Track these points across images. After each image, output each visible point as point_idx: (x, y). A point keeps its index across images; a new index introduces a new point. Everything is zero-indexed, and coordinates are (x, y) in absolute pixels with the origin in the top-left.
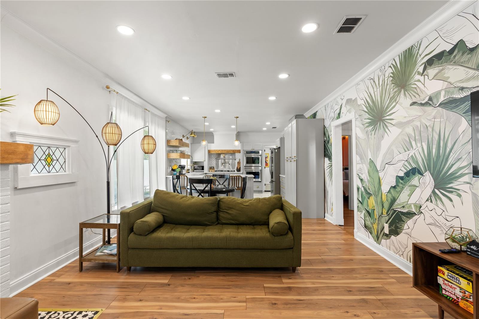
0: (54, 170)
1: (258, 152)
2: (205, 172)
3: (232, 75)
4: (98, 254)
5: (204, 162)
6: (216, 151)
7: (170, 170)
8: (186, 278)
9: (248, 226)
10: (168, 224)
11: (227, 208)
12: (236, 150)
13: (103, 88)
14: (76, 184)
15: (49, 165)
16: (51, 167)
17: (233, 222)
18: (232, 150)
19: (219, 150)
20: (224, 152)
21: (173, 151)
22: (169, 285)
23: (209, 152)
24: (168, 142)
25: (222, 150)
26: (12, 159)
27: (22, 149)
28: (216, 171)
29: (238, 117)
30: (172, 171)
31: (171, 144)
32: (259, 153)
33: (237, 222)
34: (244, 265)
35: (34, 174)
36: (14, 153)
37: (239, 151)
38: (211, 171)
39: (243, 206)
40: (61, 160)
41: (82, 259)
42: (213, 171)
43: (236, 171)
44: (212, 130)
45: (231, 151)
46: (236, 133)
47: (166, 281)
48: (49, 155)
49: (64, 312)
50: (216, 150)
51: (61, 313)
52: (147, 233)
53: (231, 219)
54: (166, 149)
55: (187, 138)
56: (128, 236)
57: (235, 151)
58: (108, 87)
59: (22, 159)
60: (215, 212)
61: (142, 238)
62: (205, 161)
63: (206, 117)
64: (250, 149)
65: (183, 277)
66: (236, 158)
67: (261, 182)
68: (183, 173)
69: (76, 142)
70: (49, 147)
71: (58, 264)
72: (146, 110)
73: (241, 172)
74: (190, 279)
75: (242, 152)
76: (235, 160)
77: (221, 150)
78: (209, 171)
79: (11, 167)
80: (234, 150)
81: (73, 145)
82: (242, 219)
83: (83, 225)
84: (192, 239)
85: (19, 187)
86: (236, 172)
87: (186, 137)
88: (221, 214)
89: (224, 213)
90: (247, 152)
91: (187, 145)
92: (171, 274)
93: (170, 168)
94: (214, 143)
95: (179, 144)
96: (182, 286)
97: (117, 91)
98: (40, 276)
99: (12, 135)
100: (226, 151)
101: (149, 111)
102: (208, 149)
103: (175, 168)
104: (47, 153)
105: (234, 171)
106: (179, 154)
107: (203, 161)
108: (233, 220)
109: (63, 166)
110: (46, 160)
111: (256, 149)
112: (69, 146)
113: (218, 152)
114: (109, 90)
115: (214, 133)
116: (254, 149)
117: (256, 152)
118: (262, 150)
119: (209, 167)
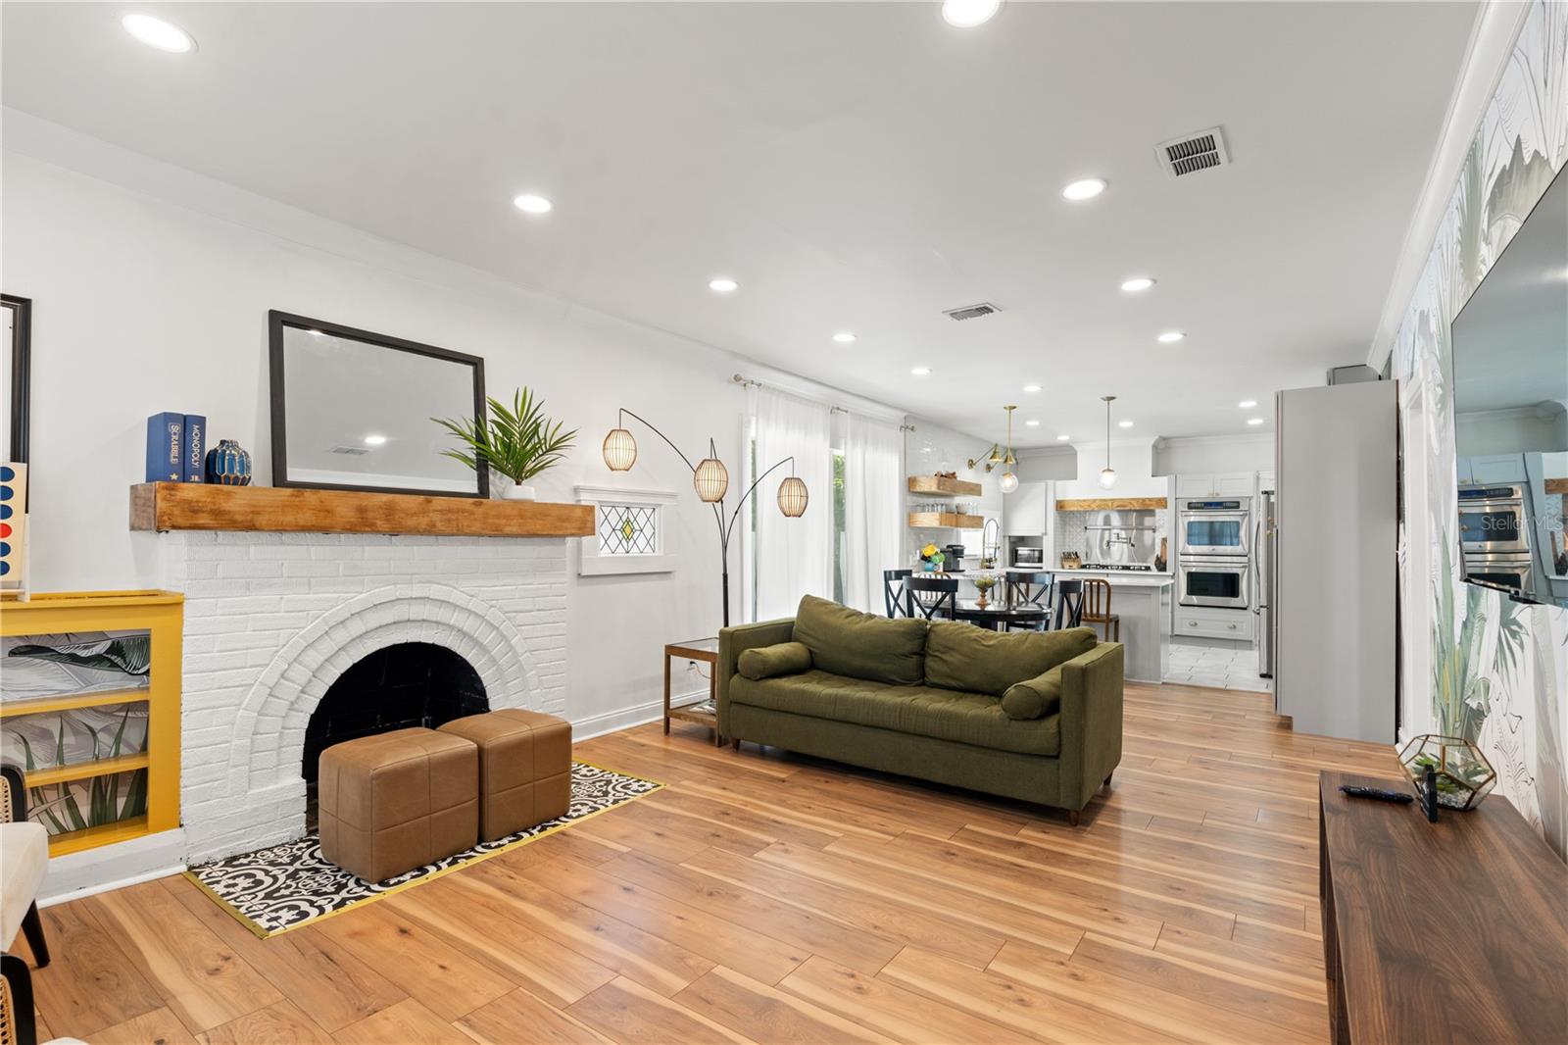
0: (635, 548)
1: (1235, 504)
2: (1045, 569)
3: (985, 310)
4: (695, 709)
5: (1044, 537)
7: (918, 558)
8: (823, 779)
9: (986, 697)
10: (819, 672)
11: (941, 649)
12: (1150, 500)
13: (729, 382)
14: (672, 576)
15: (628, 539)
16: (632, 542)
17: (953, 683)
18: (1137, 500)
19: (1095, 501)
20: (1110, 504)
21: (924, 507)
22: (784, 781)
23: (1060, 506)
24: (911, 483)
25: (1105, 500)
26: (566, 528)
27: (578, 513)
28: (1084, 567)
29: (1113, 398)
30: (923, 562)
31: (918, 489)
32: (1238, 507)
33: (962, 684)
34: (939, 777)
35: (605, 552)
36: (568, 519)
37: (1162, 503)
38: (1066, 566)
39: (977, 647)
40: (648, 531)
41: (669, 712)
42: (1075, 565)
43: (1153, 567)
44: (1063, 438)
45: (1133, 502)
46: (1152, 440)
47: (783, 776)
48: (628, 521)
49: (620, 775)
50: (1084, 501)
51: (617, 775)
52: (759, 676)
53: (948, 676)
54: (903, 502)
55: (989, 468)
56: (731, 678)
57: (1147, 502)
58: (737, 378)
59: (580, 529)
60: (915, 654)
61: (750, 684)
62: (1046, 534)
63: (1015, 407)
64: (1202, 494)
65: (818, 778)
66: (1157, 524)
67: (1245, 609)
68: (961, 568)
69: (672, 496)
70: (628, 508)
71: (639, 715)
72: (838, 409)
73: (1169, 573)
74: (827, 782)
75: (1171, 504)
76: (1154, 531)
78: (1063, 567)
79: (570, 541)
80: (1144, 500)
81: (666, 502)
82: (973, 678)
83: (671, 650)
84: (835, 700)
85: (583, 574)
86: (1154, 571)
87: (981, 465)
88: (930, 662)
89: (936, 659)
90: (1192, 505)
91: (972, 490)
92: (799, 769)
93: (918, 552)
94: (1076, 479)
95: (939, 488)
96: (805, 787)
97: (757, 380)
98: (611, 727)
99: (576, 490)
100: (1116, 504)
101: (846, 412)
102: (1058, 499)
103: (928, 552)
104: (624, 518)
105: (1148, 568)
106: (936, 515)
107: (1039, 534)
108: (953, 678)
109: (651, 542)
110: (623, 530)
111: (1226, 494)
112: (660, 505)
113: (1089, 506)
114: (742, 382)
115: (1076, 448)
116: (1217, 494)
117: (1228, 505)
118: (1250, 498)
119: (1060, 552)
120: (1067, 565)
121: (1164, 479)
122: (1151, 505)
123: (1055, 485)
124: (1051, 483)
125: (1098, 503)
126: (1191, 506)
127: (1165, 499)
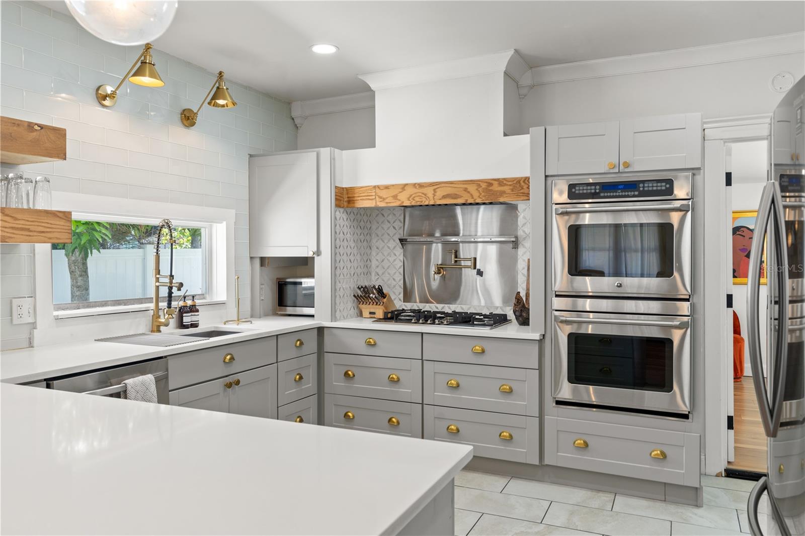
1: (663, 187)
5: (317, 259)
6: (384, 193)
12: (501, 182)
19: (404, 187)
20: (430, 195)
23: (343, 198)
25: (421, 186)
28: (394, 316)
32: (670, 191)
37: (522, 188)
38: (366, 313)
45: (472, 189)
46: (501, 61)
50: (387, 187)
57: (496, 187)
62: (318, 253)
64: (598, 165)
66: (520, 233)
67: (685, 417)
73: (534, 333)
75: (536, 189)
76: (517, 243)
77: (414, 185)
78: (361, 314)
80: (489, 183)
90: (578, 190)
94: (373, 146)
100: (440, 193)
107: (310, 254)
113: (395, 197)
115: (373, 86)
116: (627, 165)
117: (648, 187)
118: (695, 171)
119: (349, 286)
120: (366, 309)
121: (525, 139)
122: (502, 193)
123: (333, 160)
124: (325, 152)
125: (410, 191)
126: (576, 192)
127: (526, 180)
